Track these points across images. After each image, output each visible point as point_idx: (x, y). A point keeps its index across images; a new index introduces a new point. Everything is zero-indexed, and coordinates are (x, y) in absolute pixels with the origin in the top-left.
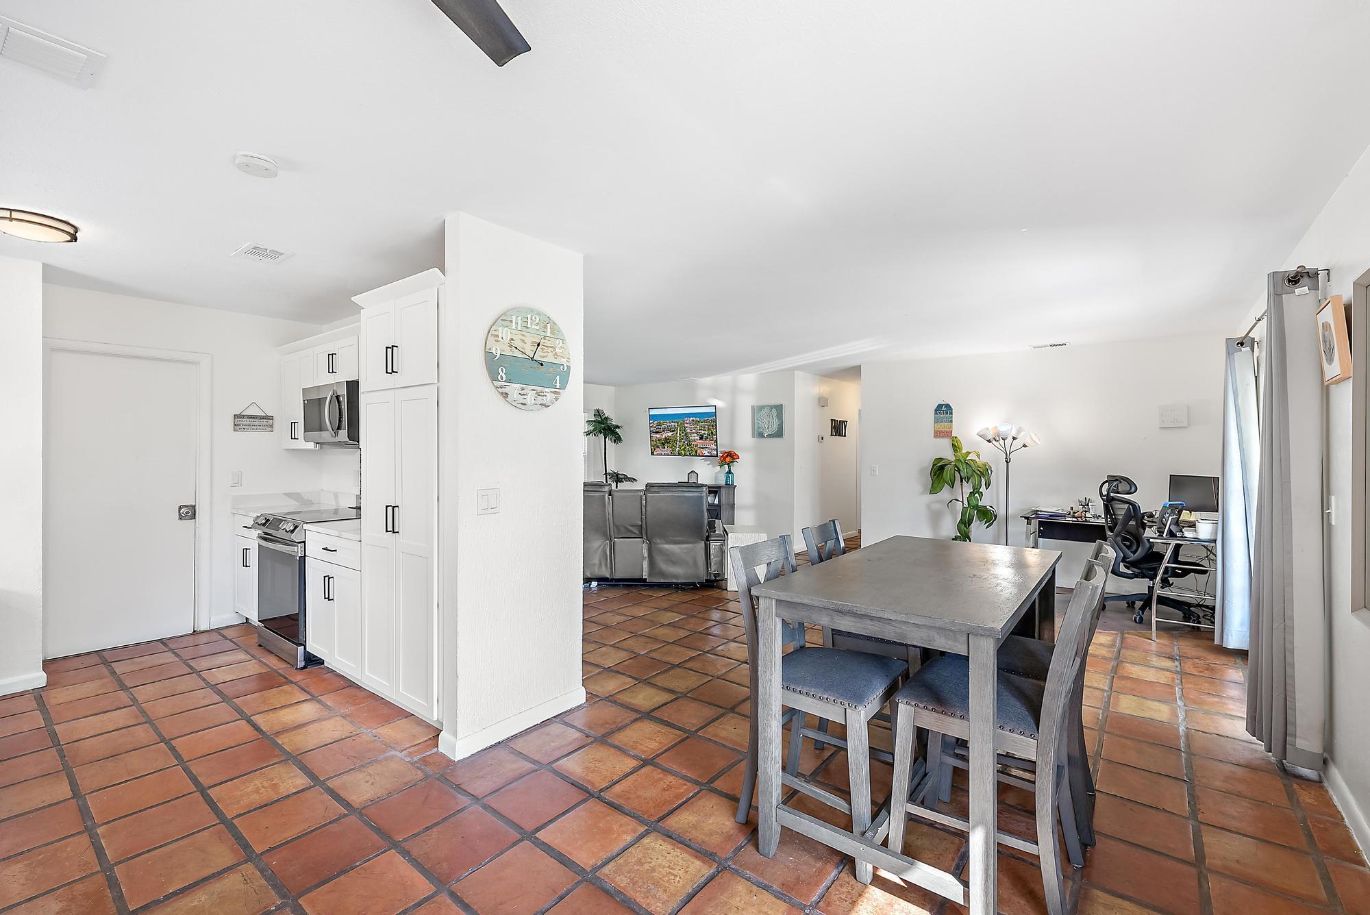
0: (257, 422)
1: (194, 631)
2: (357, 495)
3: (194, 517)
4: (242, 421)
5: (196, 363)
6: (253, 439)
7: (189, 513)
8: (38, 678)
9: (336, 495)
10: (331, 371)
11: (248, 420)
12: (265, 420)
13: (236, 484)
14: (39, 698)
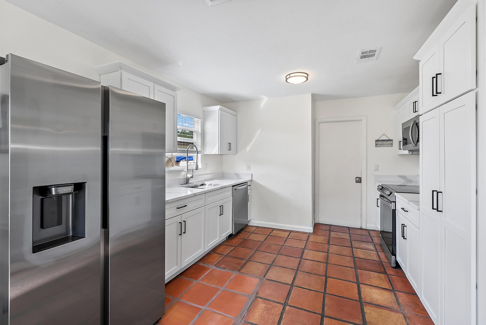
0: (385, 143)
1: (361, 228)
3: (360, 182)
4: (379, 142)
5: (361, 120)
6: (384, 150)
7: (359, 180)
8: (309, 229)
10: (415, 111)
11: (381, 142)
12: (389, 142)
13: (377, 170)
14: (309, 237)
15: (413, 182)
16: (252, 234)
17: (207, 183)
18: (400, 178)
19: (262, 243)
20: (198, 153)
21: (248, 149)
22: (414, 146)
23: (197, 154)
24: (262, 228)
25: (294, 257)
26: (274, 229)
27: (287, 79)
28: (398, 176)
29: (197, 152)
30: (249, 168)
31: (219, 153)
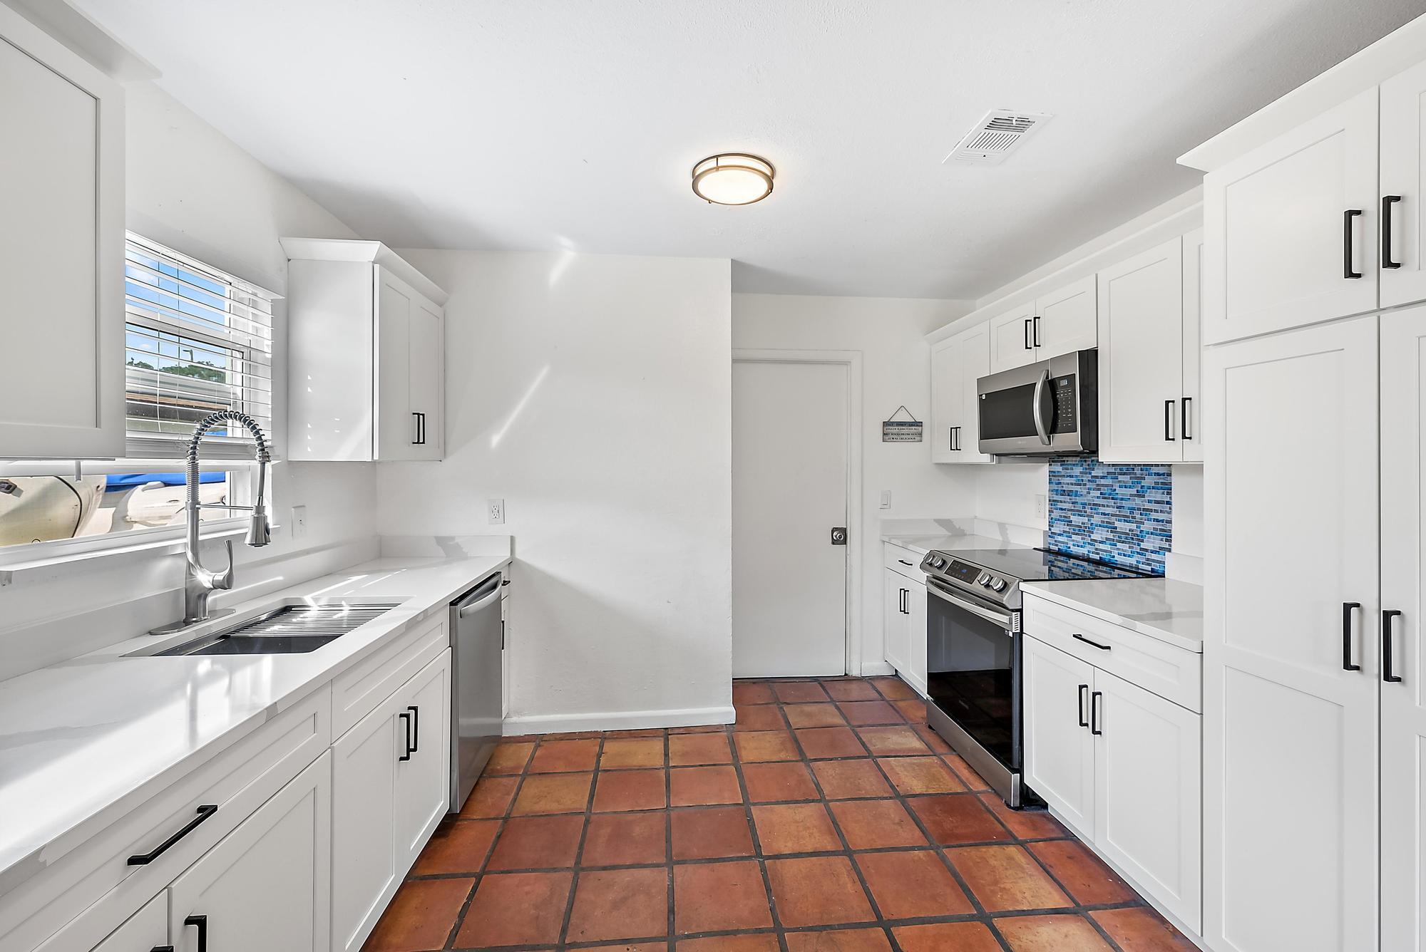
0: (906, 430)
1: (846, 674)
2: (1044, 531)
3: (844, 541)
5: (846, 363)
6: (902, 450)
7: (840, 537)
8: (724, 712)
9: (1002, 527)
10: (1030, 346)
11: (897, 428)
12: (913, 429)
13: (885, 506)
14: (733, 743)
15: (965, 535)
16: (529, 780)
17: (316, 600)
18: (938, 526)
19: (587, 822)
20: (265, 458)
21: (496, 440)
22: (1044, 444)
23: (263, 464)
24: (556, 739)
25: (731, 859)
26: (603, 737)
27: (696, 179)
28: (935, 520)
29: (258, 454)
30: (498, 512)
31: (376, 458)
